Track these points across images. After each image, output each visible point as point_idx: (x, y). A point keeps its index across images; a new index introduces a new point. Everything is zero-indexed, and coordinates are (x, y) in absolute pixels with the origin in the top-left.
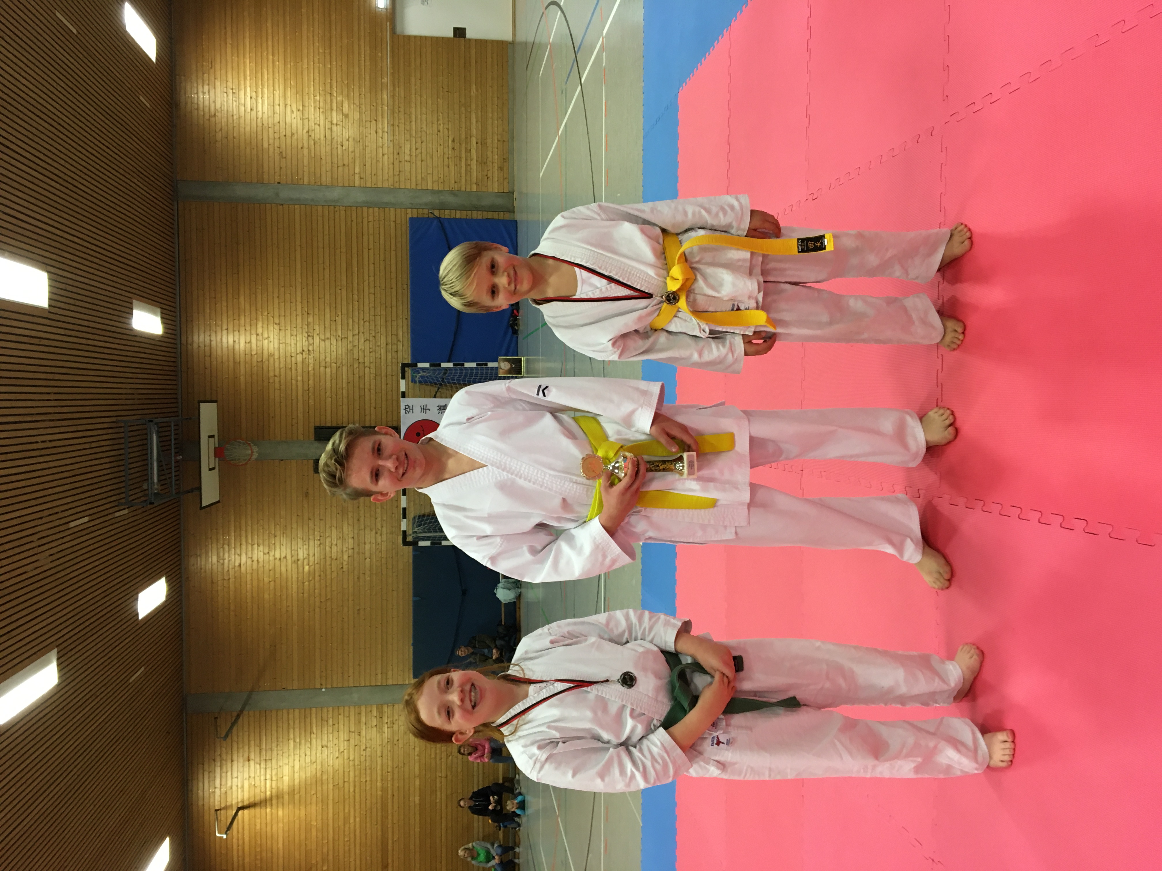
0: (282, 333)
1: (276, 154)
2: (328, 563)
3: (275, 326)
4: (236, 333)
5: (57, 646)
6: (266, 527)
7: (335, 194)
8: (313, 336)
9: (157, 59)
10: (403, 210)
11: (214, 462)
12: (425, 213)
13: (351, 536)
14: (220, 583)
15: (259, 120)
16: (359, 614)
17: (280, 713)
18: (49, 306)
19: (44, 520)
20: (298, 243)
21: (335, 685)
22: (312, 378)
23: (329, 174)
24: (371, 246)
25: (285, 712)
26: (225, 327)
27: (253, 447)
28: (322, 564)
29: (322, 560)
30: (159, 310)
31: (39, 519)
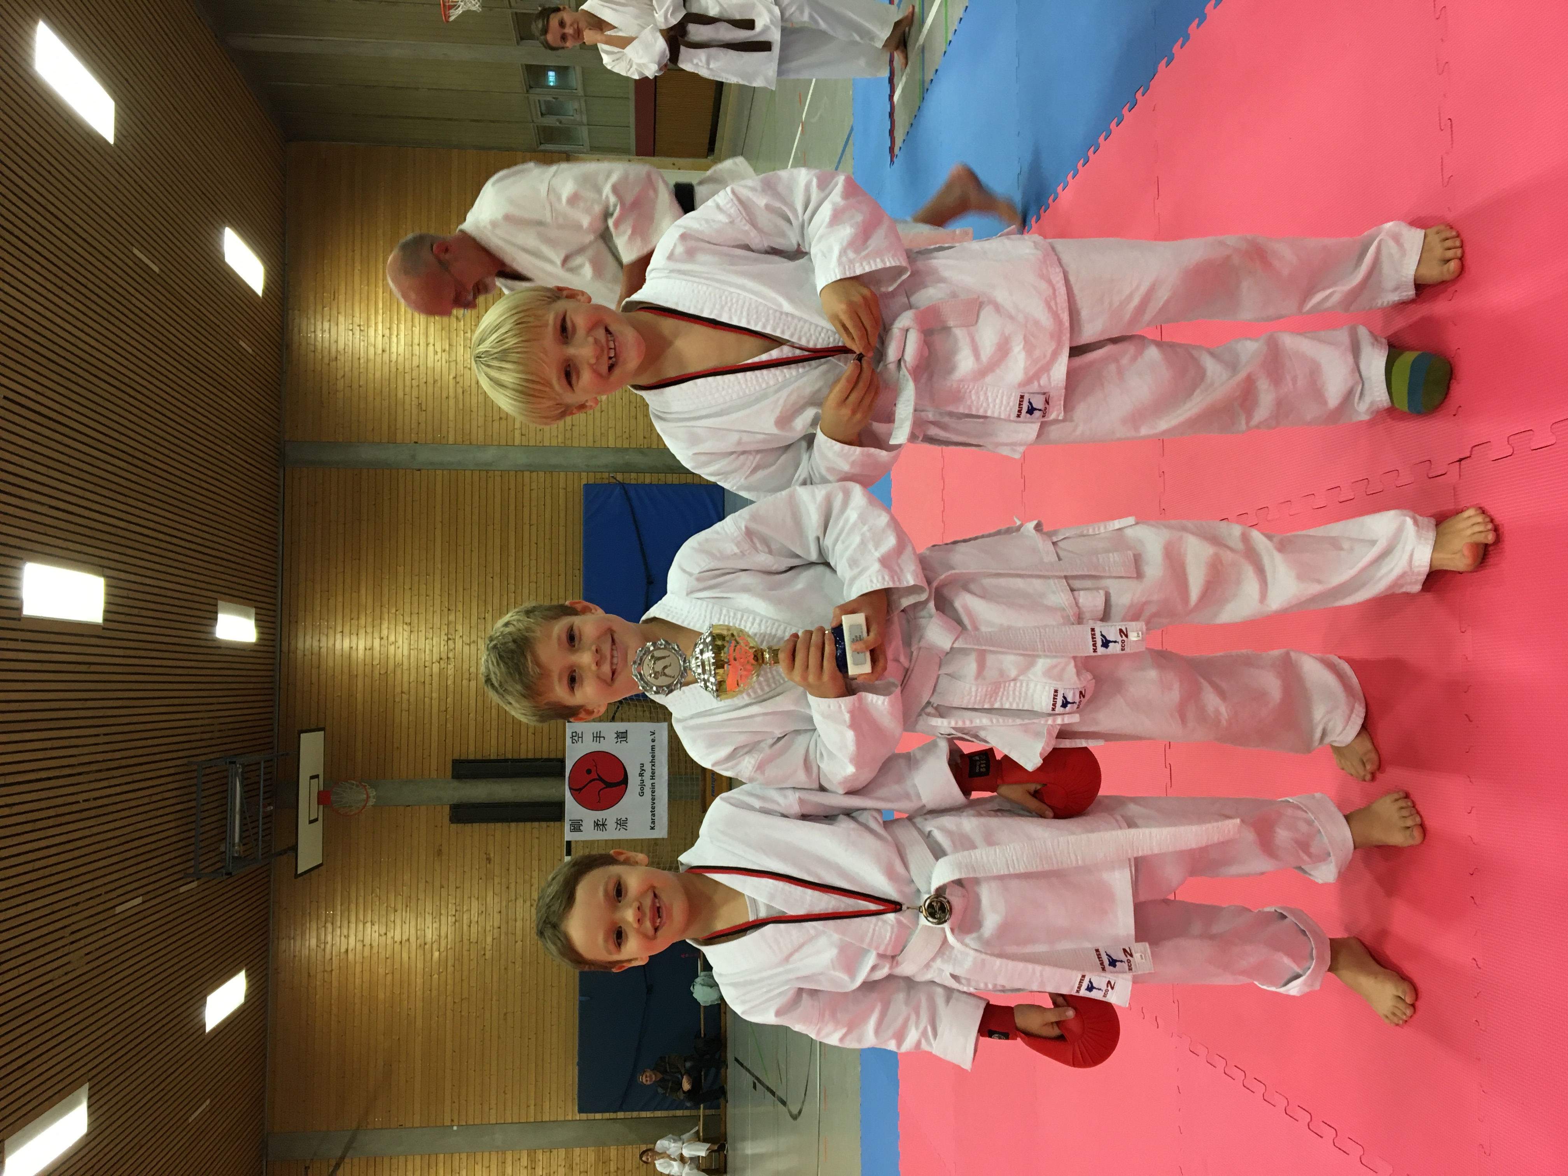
0: (414, 636)
1: (413, 407)
2: (466, 947)
3: (405, 626)
4: (354, 638)
5: (89, 1080)
6: (384, 898)
7: (488, 455)
8: (455, 639)
9: (264, 292)
10: (576, 474)
11: (316, 811)
12: (605, 477)
13: (497, 909)
14: (319, 976)
15: (393, 364)
16: (505, 1019)
17: (394, 1161)
18: (105, 620)
19: (79, 908)
20: (438, 518)
21: (471, 1122)
22: (451, 695)
23: (481, 431)
24: (534, 521)
25: (402, 1159)
26: (339, 629)
27: (369, 791)
28: (457, 950)
29: (457, 945)
30: (253, 611)
31: (73, 905)
